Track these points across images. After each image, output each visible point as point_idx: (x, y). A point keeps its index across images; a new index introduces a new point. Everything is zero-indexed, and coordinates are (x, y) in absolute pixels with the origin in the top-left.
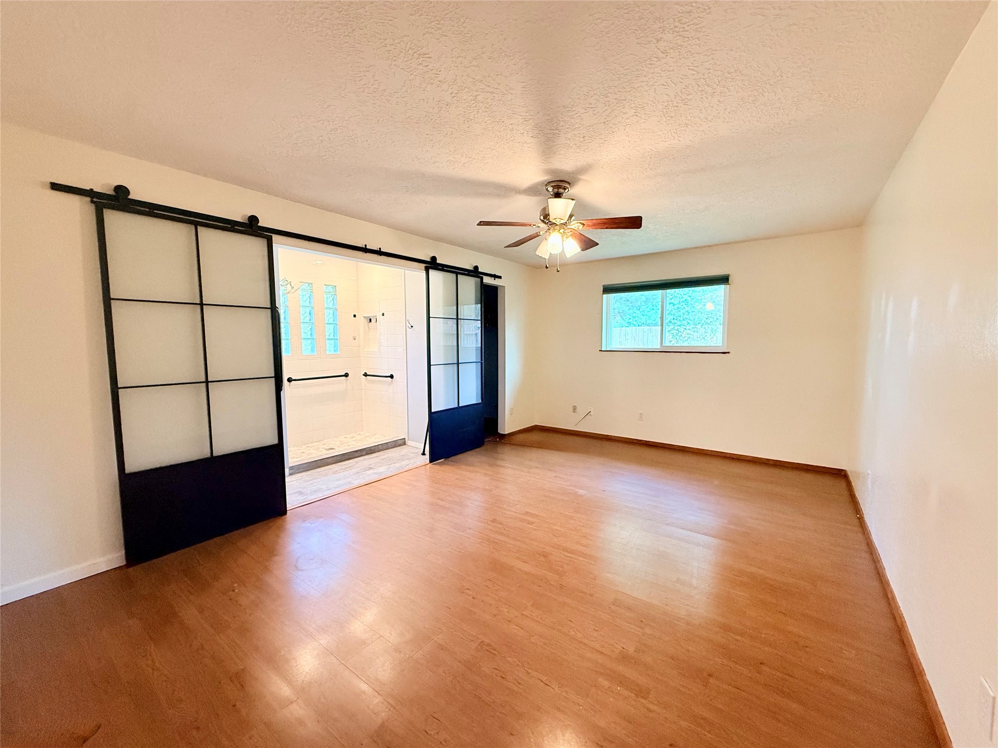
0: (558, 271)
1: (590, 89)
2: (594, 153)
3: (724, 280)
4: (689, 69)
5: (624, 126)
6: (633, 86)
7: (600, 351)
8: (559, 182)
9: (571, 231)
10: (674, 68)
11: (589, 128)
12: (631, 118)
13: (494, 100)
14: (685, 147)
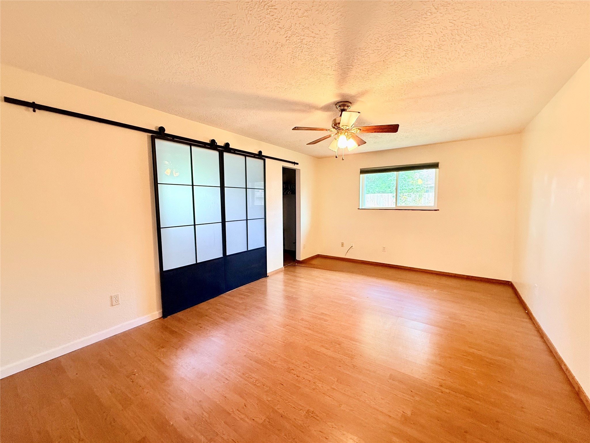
0: (343, 160)
1: (380, 36)
2: (372, 82)
3: (435, 166)
4: (449, 22)
5: (396, 63)
6: (409, 35)
7: (358, 209)
8: (345, 102)
9: (351, 134)
10: (439, 21)
11: (373, 64)
12: (402, 57)
13: (315, 42)
14: (431, 79)
